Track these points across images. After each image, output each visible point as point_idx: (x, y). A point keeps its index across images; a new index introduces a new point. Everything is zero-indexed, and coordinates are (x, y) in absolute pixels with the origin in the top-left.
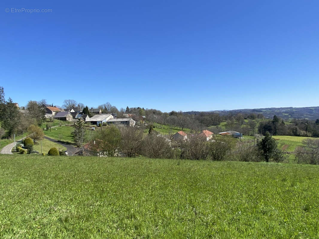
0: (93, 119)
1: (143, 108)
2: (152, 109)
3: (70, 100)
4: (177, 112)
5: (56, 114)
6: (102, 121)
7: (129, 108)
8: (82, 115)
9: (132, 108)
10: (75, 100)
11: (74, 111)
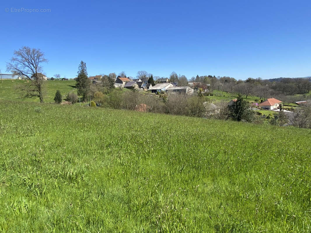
0: (154, 88)
1: (214, 76)
2: (225, 77)
3: (142, 71)
4: (255, 79)
5: (126, 84)
6: (161, 89)
7: (199, 77)
8: (147, 84)
9: (202, 76)
10: (146, 71)
11: (141, 81)
